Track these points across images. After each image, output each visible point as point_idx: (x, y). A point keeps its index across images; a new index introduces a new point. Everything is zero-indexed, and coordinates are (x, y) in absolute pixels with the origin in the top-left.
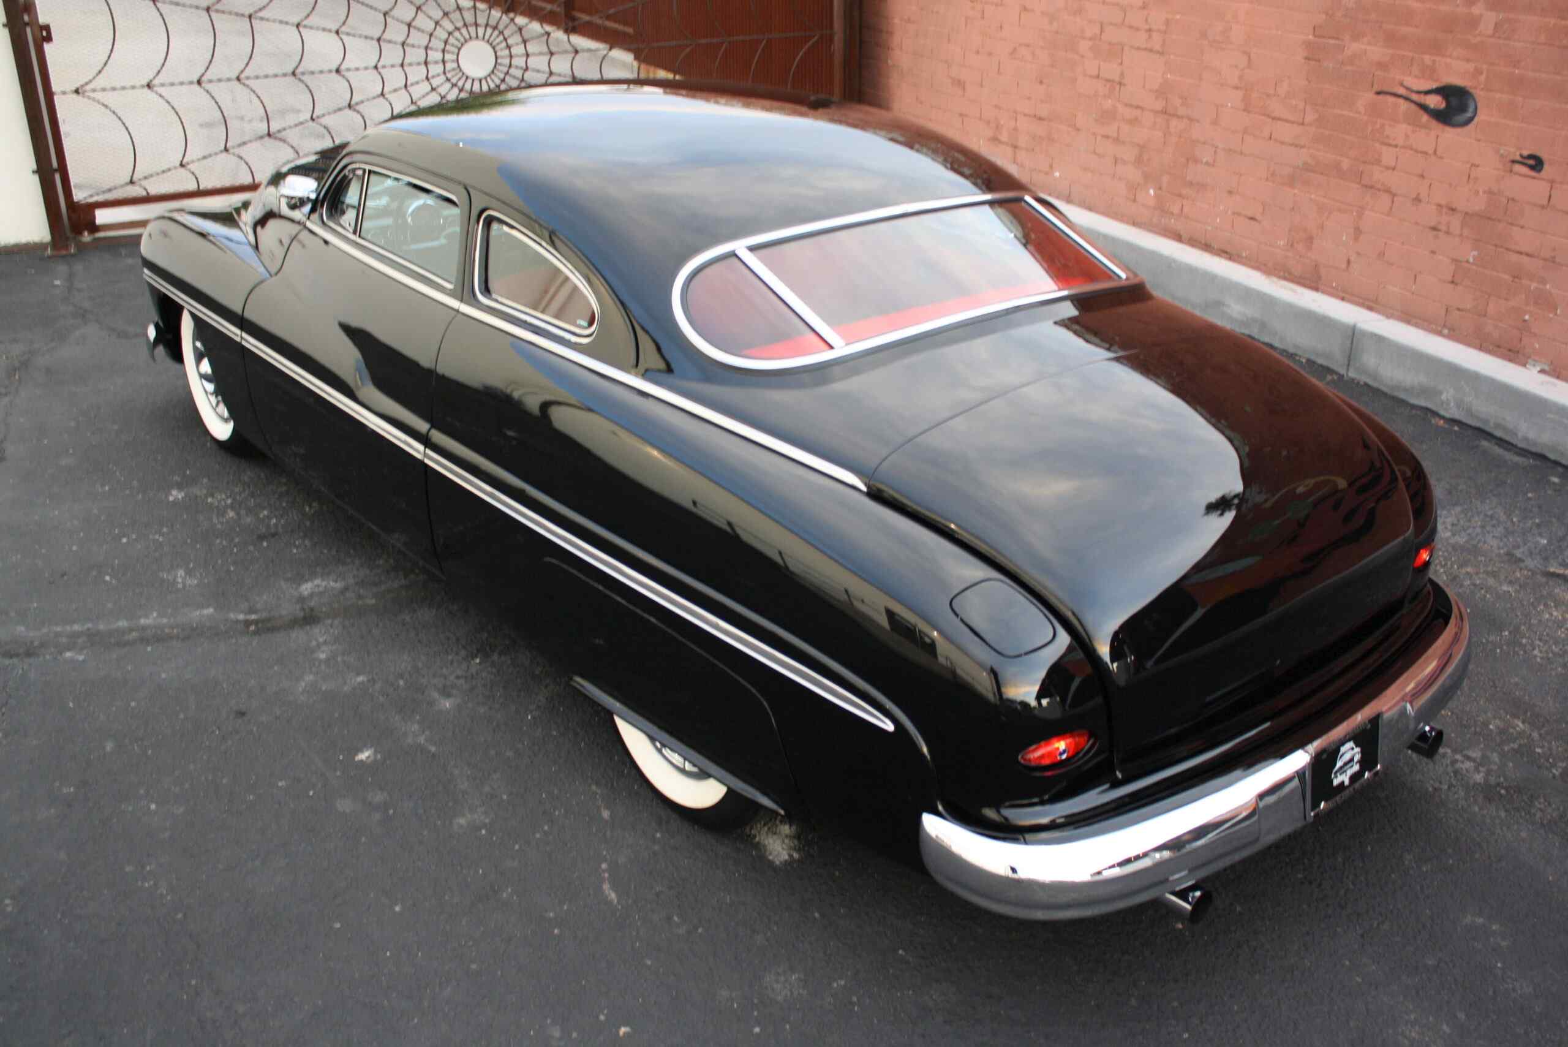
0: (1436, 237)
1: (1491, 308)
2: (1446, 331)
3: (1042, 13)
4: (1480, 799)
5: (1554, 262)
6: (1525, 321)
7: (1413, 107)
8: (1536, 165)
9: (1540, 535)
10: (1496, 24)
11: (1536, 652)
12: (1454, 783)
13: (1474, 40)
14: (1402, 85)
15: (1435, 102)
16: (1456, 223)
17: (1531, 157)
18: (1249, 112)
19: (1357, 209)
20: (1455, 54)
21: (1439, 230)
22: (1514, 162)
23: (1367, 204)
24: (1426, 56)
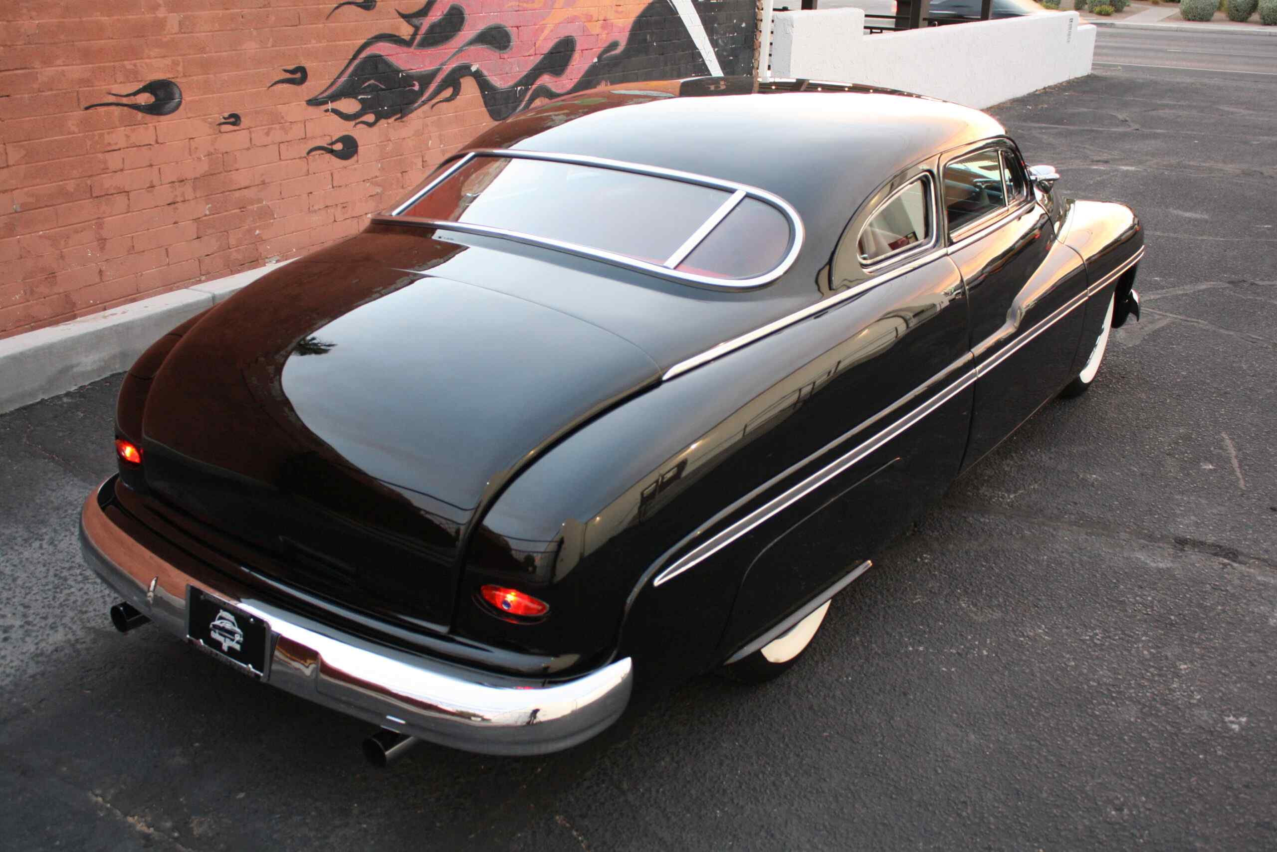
0: (176, 209)
1: (232, 241)
2: (203, 278)
6: (257, 235)
7: (125, 108)
8: (236, 121)
10: (179, 22)
13: (165, 40)
14: (110, 94)
15: (145, 99)
17: (231, 116)
19: (94, 222)
20: (152, 54)
21: (178, 202)
22: (220, 124)
23: (104, 213)
24: (126, 63)
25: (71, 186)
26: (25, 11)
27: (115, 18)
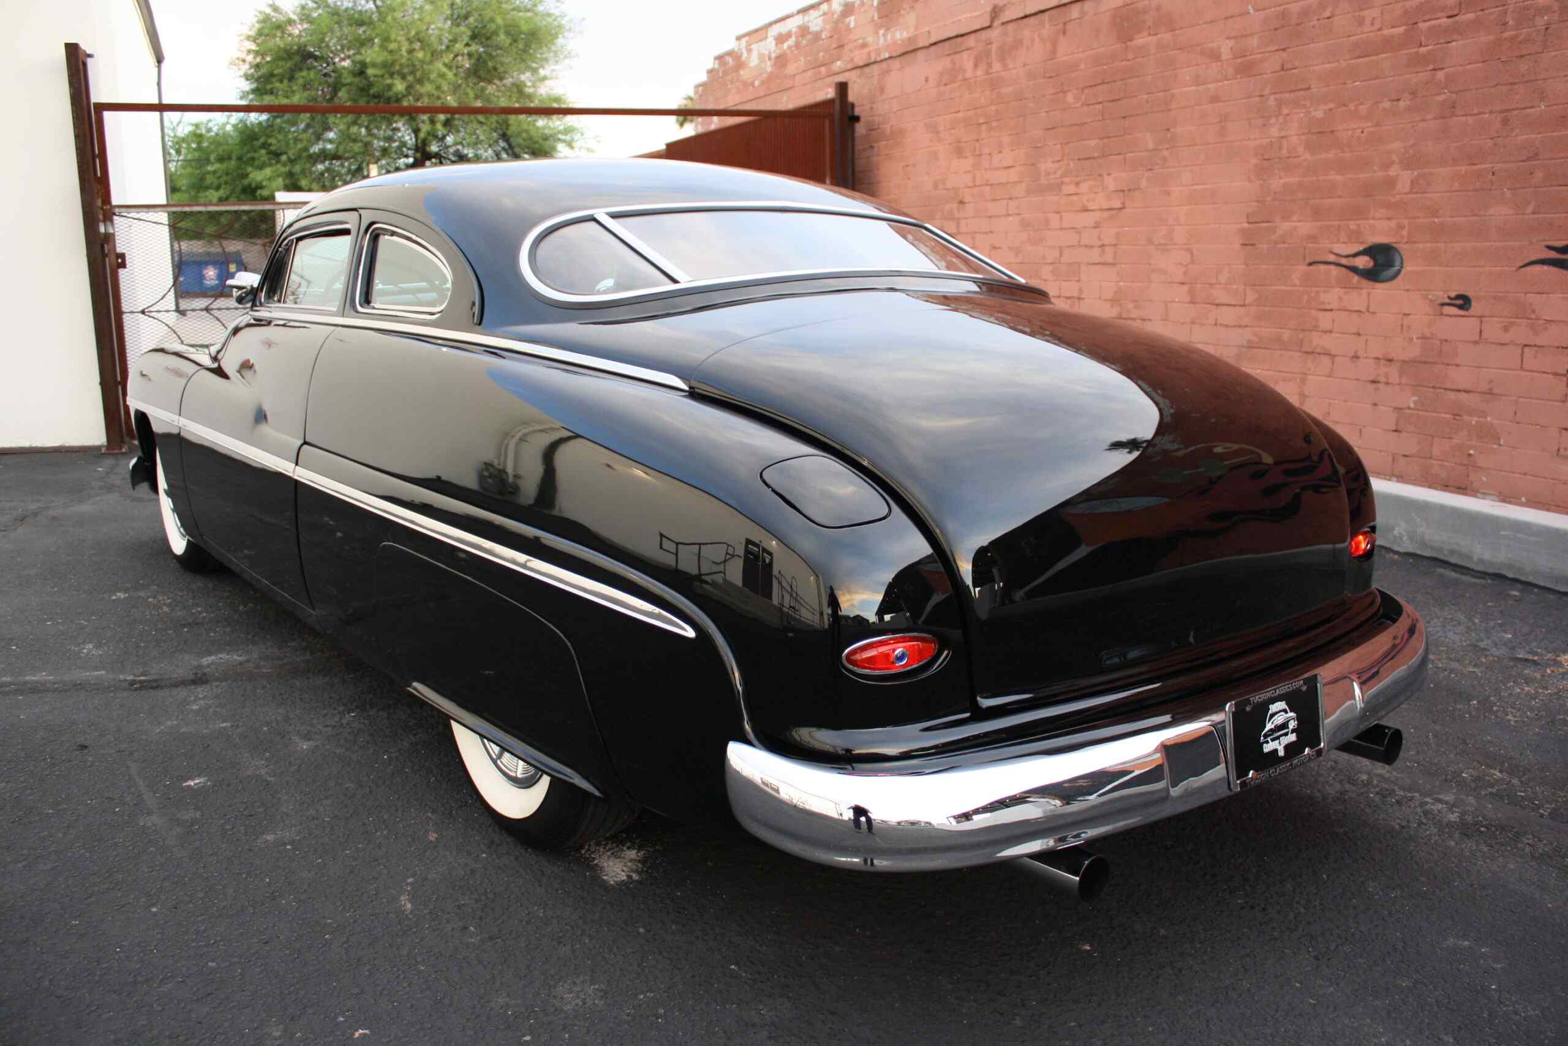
0: (1376, 389)
1: (1436, 452)
2: (1394, 479)
3: (1009, 248)
4: (1457, 835)
5: (1491, 394)
6: (1470, 455)
7: (1343, 269)
8: (1465, 303)
9: (1505, 632)
10: (1412, 181)
11: (1510, 717)
12: (1424, 821)
13: (1393, 200)
14: (1331, 252)
15: (1363, 262)
16: (1393, 372)
17: (1459, 297)
18: (1195, 303)
19: (1300, 376)
20: (1378, 215)
21: (1378, 382)
22: (1443, 305)
23: (1309, 369)
24: (1351, 223)
25: (1286, 335)
26: (1276, 172)
27: (1348, 176)
